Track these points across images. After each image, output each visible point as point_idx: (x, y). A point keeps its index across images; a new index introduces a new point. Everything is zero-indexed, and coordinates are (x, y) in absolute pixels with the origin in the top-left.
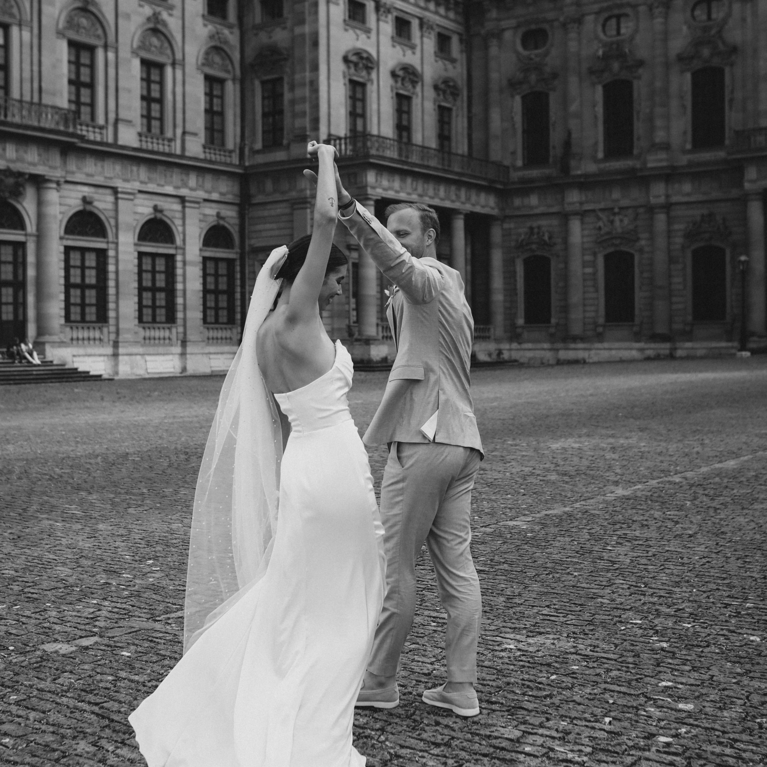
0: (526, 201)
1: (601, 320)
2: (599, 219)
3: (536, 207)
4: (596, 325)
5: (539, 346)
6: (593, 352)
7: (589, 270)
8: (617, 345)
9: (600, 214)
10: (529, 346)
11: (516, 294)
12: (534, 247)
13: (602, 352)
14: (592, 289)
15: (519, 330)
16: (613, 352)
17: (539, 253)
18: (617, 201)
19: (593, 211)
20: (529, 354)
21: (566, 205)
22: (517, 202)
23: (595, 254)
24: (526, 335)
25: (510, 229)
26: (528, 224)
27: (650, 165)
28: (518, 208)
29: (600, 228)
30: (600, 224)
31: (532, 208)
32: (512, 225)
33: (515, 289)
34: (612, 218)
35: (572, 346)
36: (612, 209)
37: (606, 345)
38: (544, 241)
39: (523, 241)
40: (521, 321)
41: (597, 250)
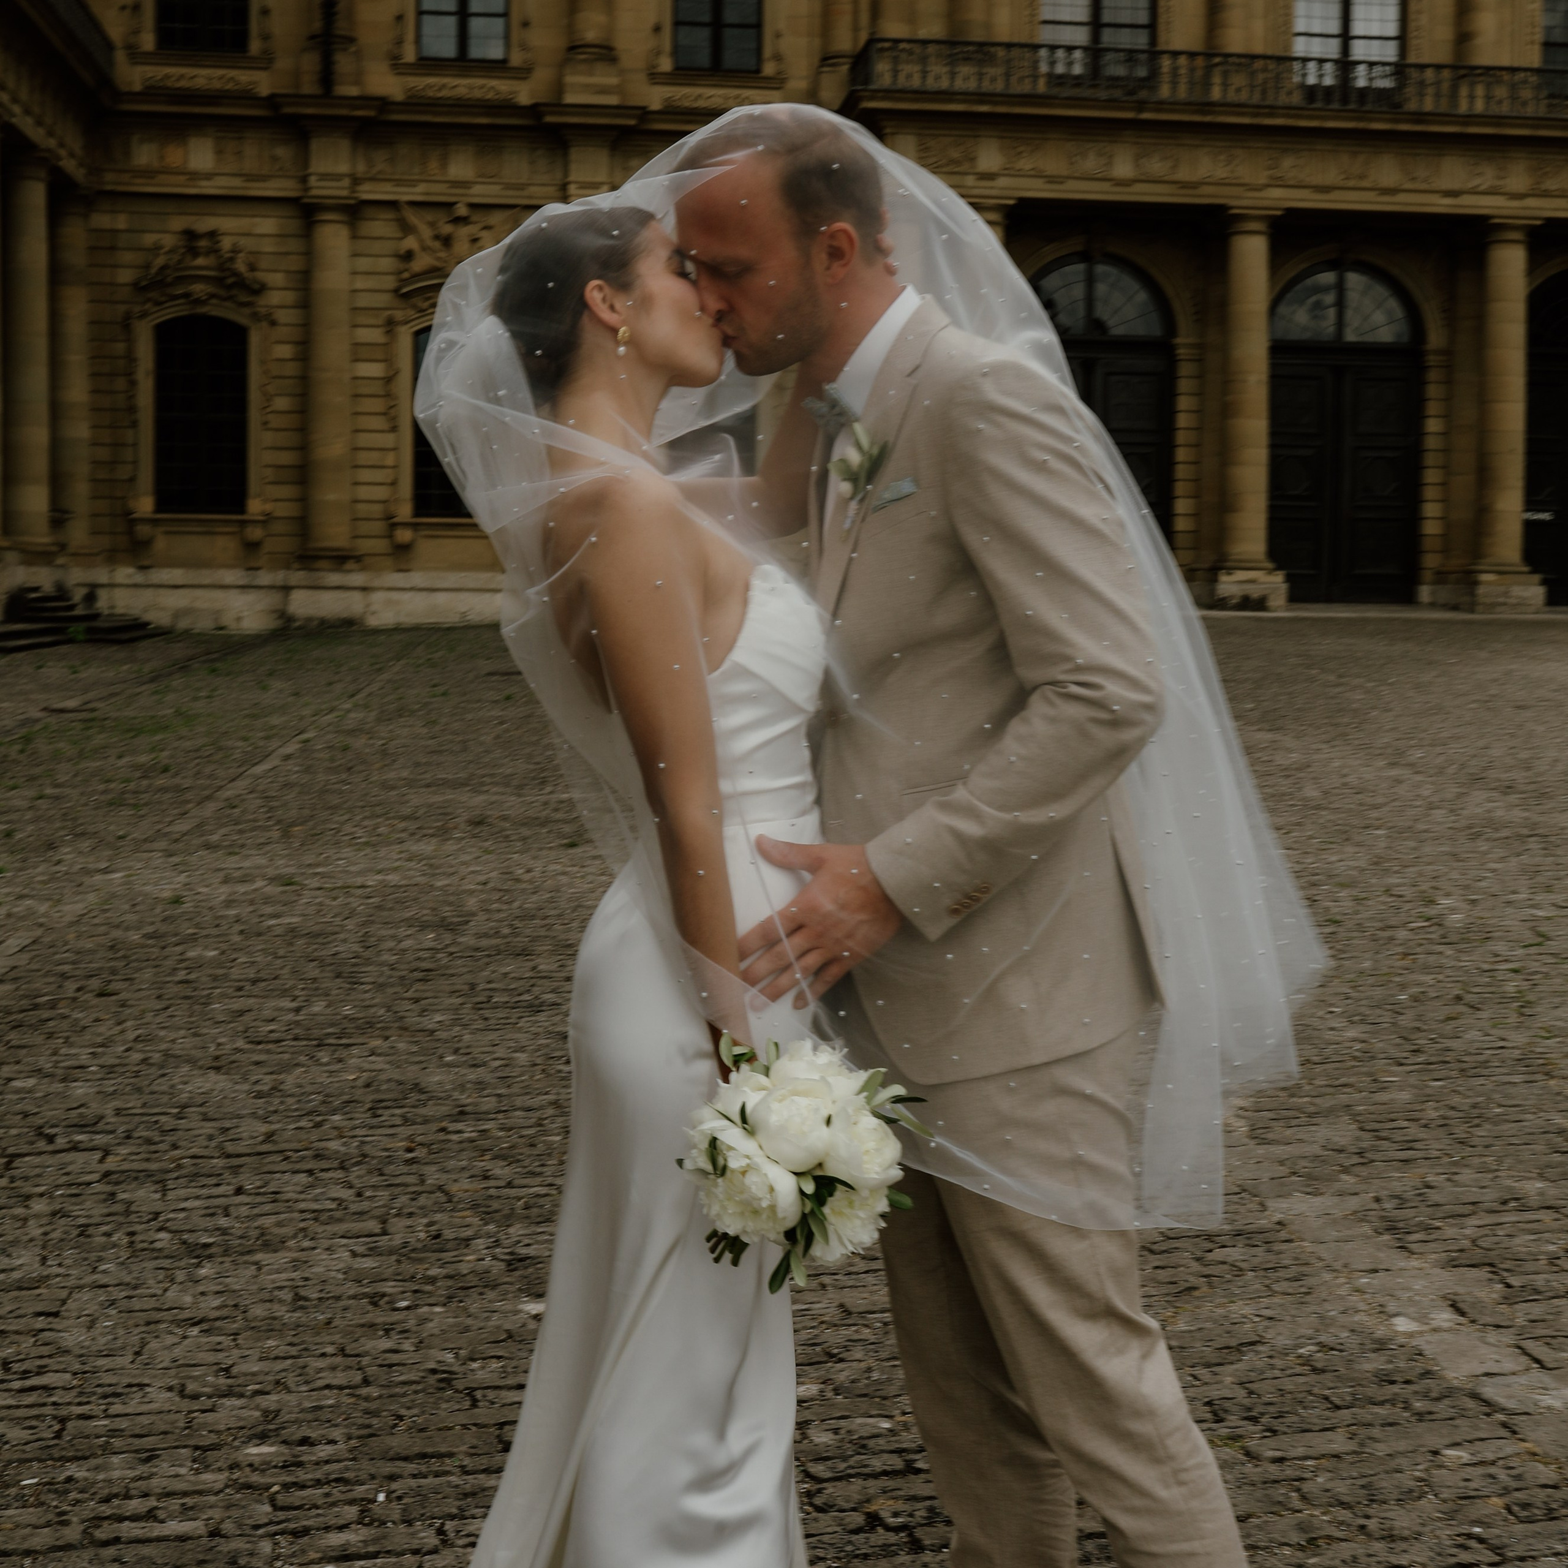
0: (174, 156)
1: (405, 511)
2: (406, 229)
3: (209, 176)
4: (393, 525)
5: (206, 576)
6: (378, 597)
7: (374, 370)
8: (452, 579)
9: (412, 217)
10: (176, 575)
11: (134, 424)
12: (199, 289)
13: (406, 596)
14: (378, 423)
15: (143, 530)
16: (441, 598)
17: (214, 310)
18: (464, 184)
19: (393, 205)
20: (175, 600)
21: (313, 181)
22: (144, 154)
23: (390, 325)
24: (161, 543)
25: (115, 232)
26: (178, 223)
27: (570, 99)
28: (149, 173)
29: (408, 256)
30: (410, 243)
31: (195, 176)
32: (121, 222)
33: (132, 409)
34: (447, 229)
35: (334, 578)
36: (450, 205)
37: (417, 578)
38: (236, 274)
39: (164, 268)
40: (145, 505)
41: (399, 315)
